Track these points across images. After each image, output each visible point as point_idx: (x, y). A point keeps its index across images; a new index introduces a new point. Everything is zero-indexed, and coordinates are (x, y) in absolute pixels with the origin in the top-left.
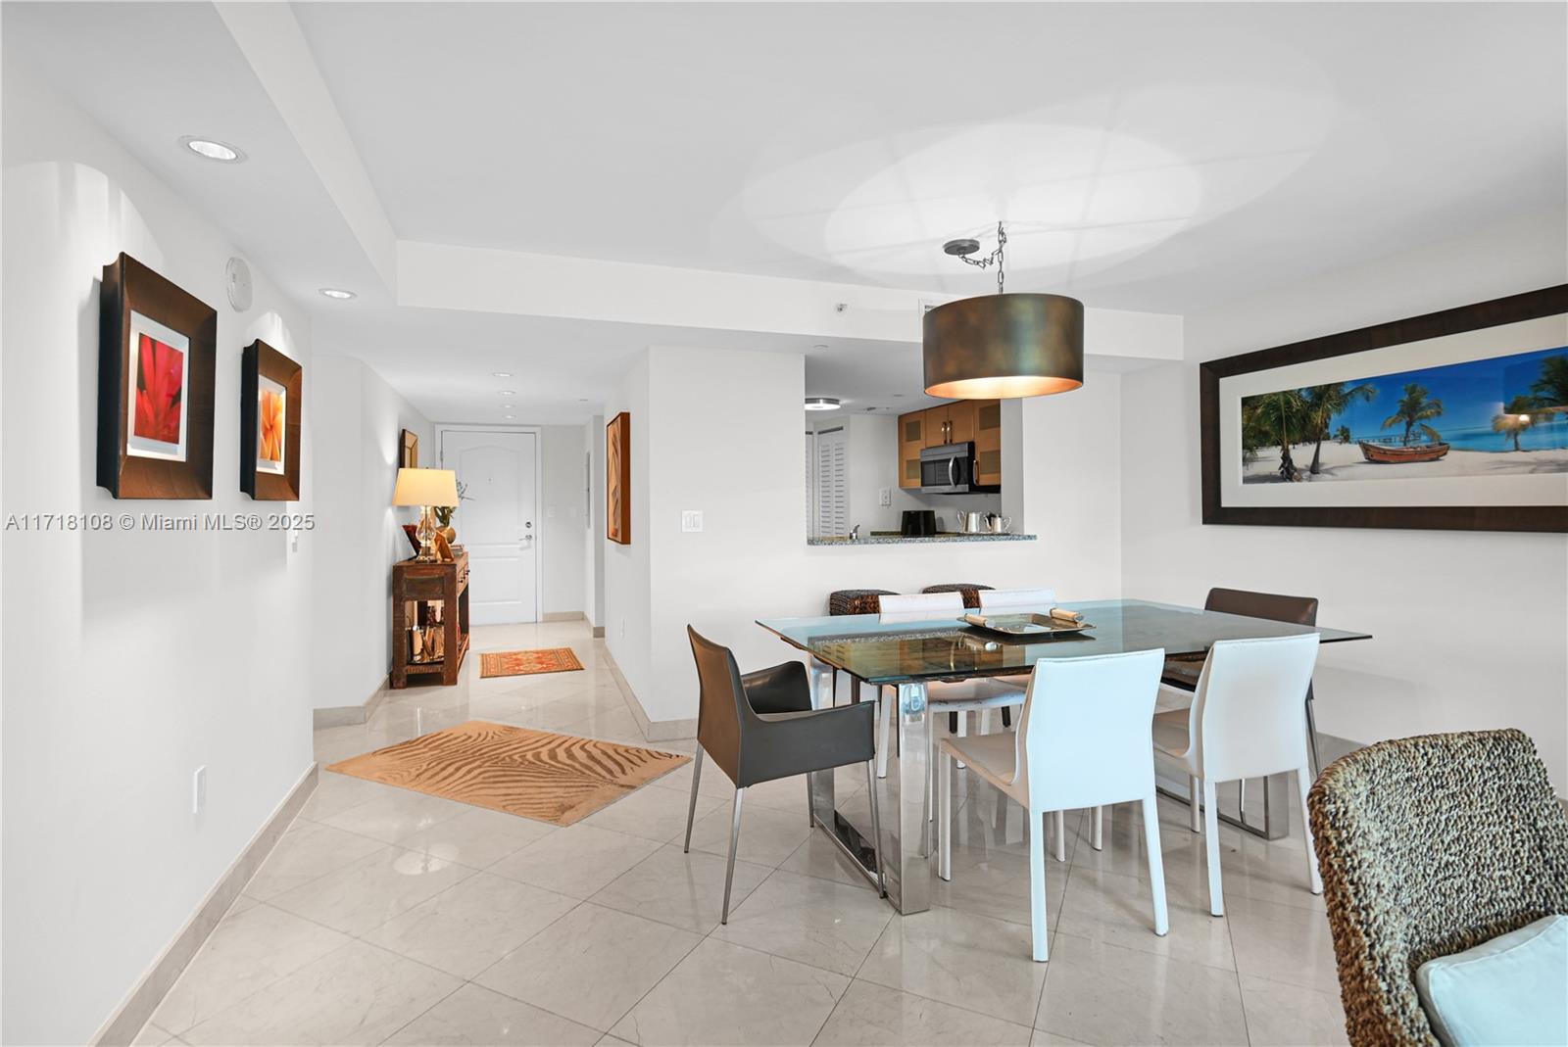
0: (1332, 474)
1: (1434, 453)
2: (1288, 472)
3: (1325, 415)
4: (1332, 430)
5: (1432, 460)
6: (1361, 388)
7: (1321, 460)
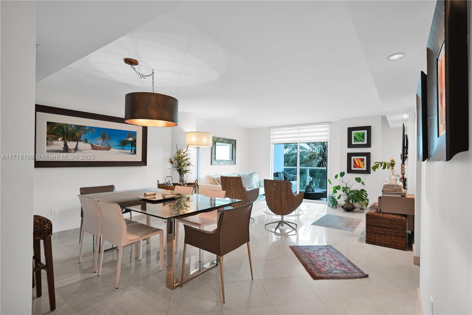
0: (82, 151)
1: (108, 149)
2: (66, 150)
3: (80, 134)
4: (82, 139)
5: (108, 150)
6: (91, 129)
7: (78, 147)
